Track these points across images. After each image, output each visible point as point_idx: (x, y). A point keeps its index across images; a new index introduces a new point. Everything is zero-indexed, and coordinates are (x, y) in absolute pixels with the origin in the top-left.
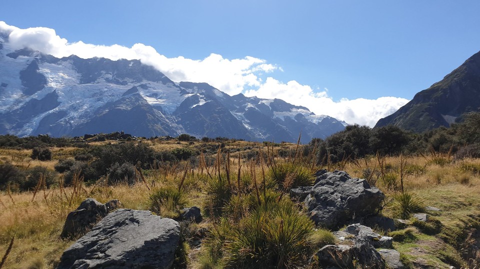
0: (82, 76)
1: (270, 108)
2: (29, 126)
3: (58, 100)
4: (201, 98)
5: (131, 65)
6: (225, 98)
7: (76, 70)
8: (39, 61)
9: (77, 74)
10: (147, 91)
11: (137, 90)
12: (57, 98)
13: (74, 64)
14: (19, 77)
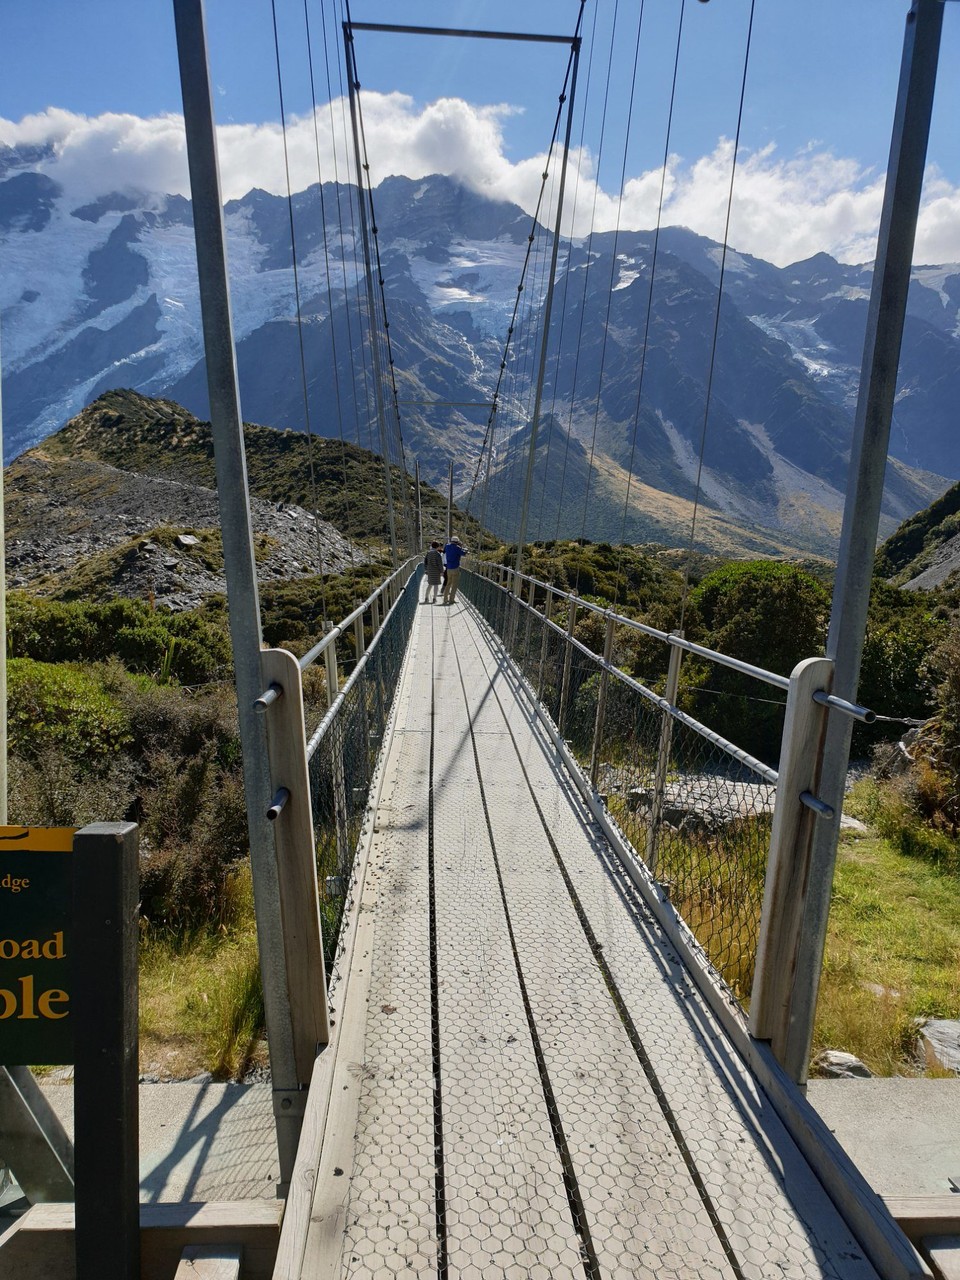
0: (268, 253)
1: (945, 298)
2: (54, 414)
3: (159, 327)
4: (631, 268)
5: (418, 196)
6: (751, 276)
7: (255, 234)
8: (158, 219)
9: (257, 247)
10: (445, 267)
11: (408, 267)
12: (156, 320)
13: (254, 217)
14: (79, 271)
